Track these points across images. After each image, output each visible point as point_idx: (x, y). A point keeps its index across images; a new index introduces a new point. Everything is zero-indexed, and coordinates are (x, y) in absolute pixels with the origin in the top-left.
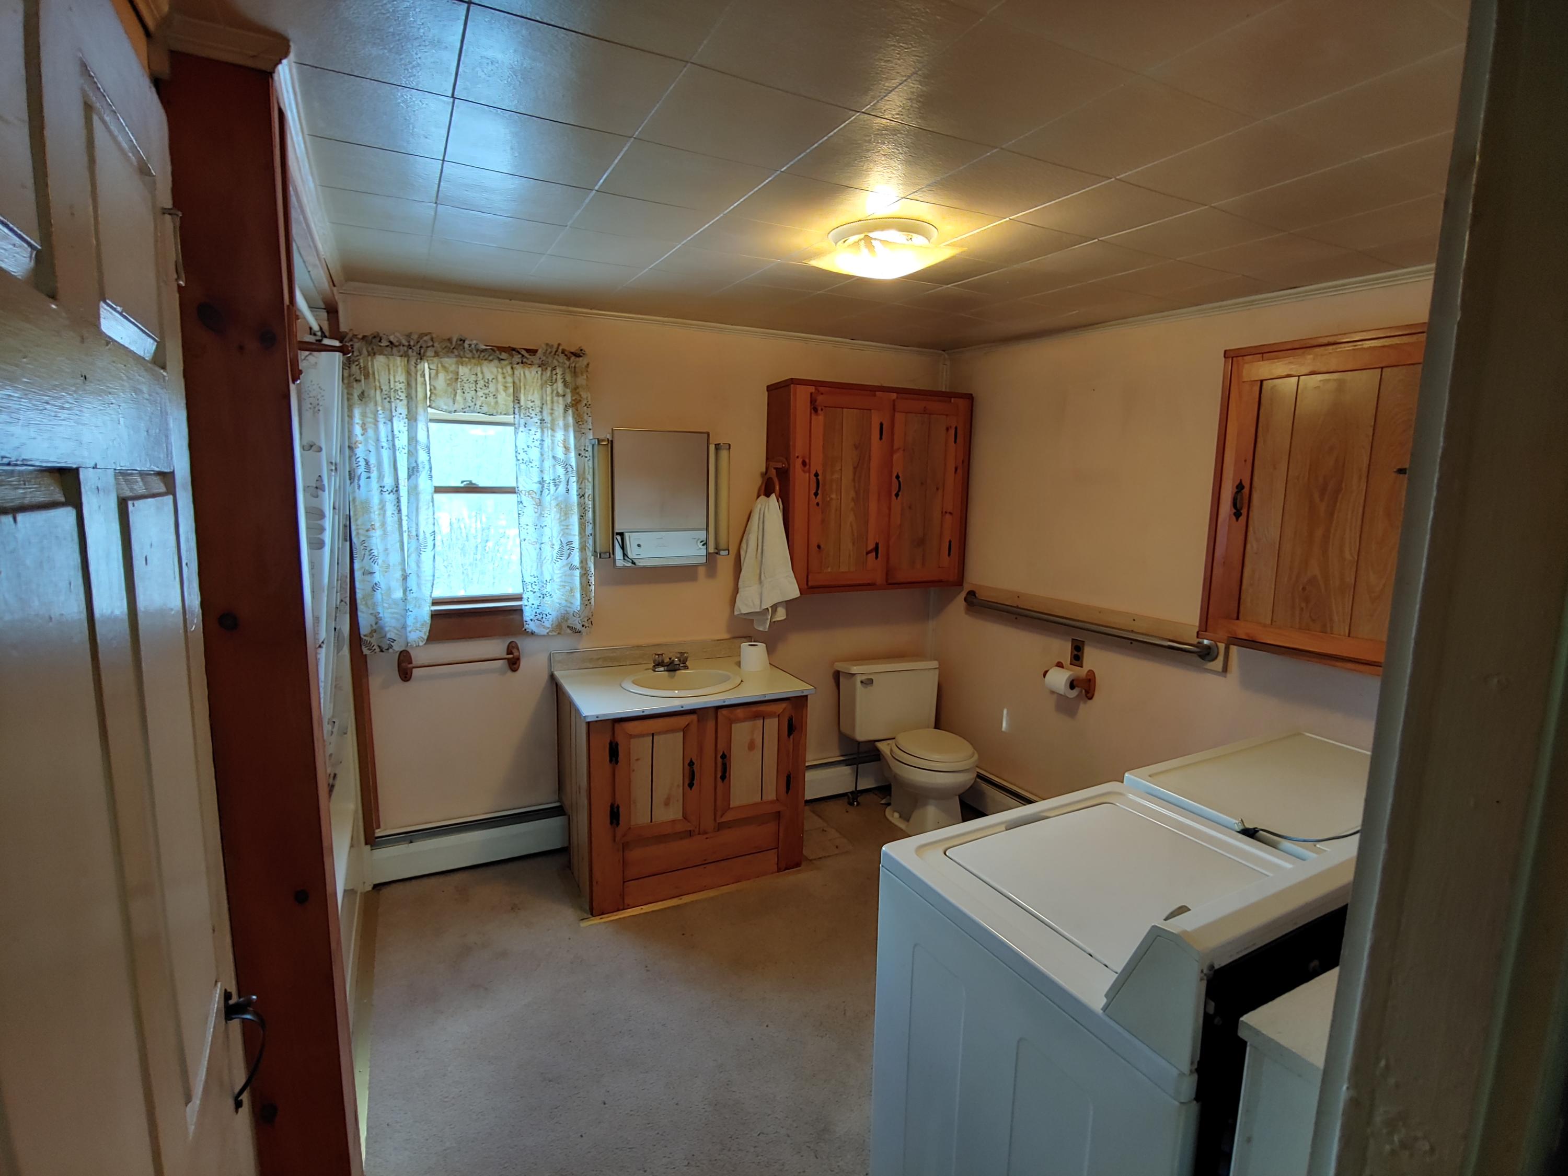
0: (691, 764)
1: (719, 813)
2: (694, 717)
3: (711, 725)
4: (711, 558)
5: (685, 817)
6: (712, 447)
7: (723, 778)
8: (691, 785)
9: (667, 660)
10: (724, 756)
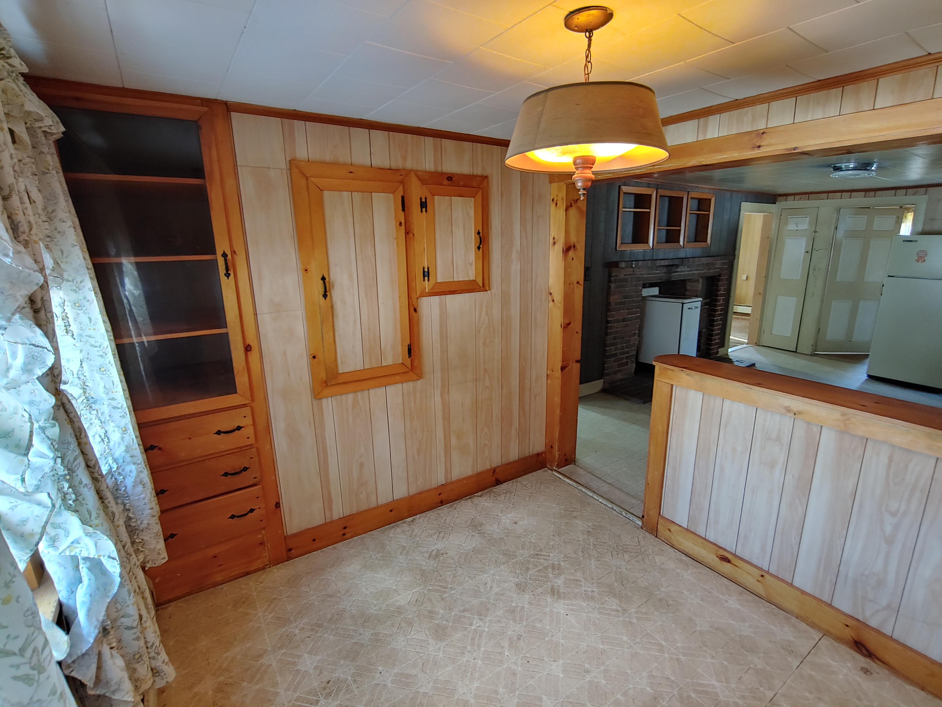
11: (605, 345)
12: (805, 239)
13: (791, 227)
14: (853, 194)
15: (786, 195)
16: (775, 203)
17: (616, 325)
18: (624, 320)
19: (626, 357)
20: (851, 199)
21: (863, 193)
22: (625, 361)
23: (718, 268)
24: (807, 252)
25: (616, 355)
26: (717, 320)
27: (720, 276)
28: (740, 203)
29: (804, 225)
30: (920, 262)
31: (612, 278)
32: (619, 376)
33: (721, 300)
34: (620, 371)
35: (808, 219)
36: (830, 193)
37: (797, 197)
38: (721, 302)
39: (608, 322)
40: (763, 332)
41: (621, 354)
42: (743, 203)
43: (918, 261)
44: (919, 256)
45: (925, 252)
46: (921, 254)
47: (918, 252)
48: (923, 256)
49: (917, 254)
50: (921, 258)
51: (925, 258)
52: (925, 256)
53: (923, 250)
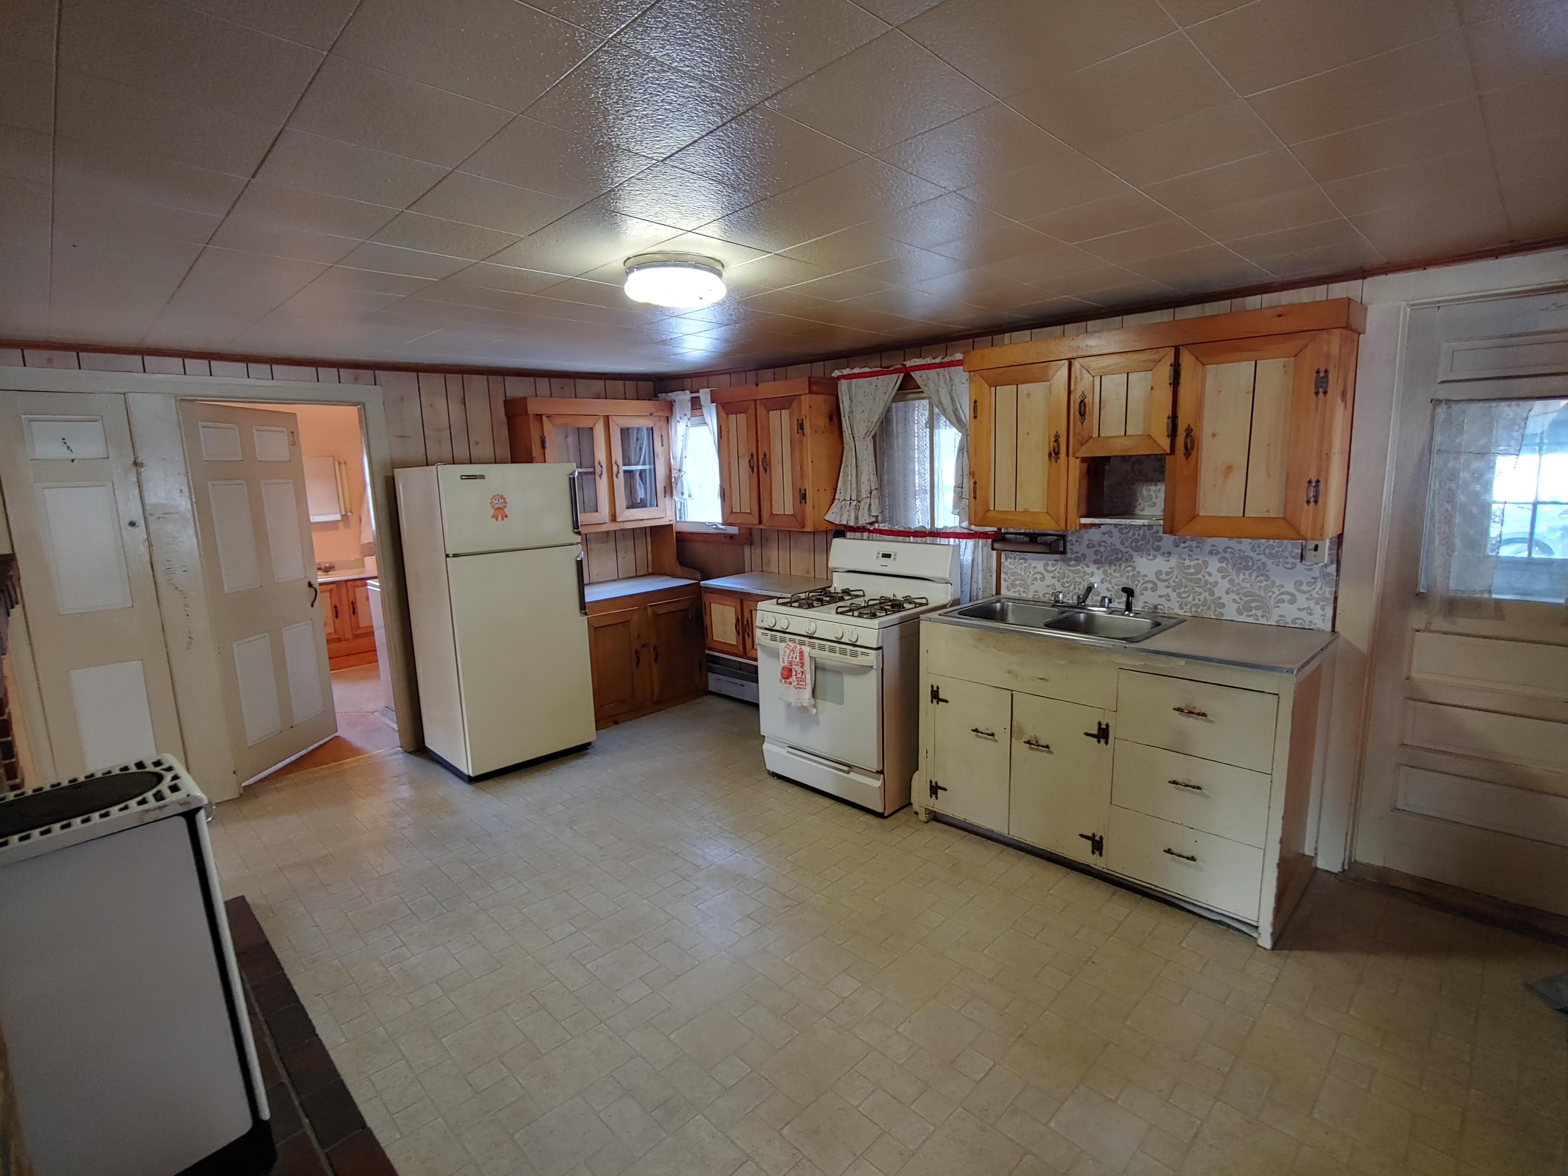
0: (336, 607)
1: (354, 630)
2: (334, 585)
3: (344, 590)
4: (345, 517)
5: (335, 632)
6: (337, 464)
7: (354, 613)
8: (337, 617)
9: (323, 567)
10: (353, 603)
13: (49, 450)
24: (131, 524)
30: (500, 518)
35: (98, 424)
43: (495, 517)
44: (496, 507)
45: (502, 497)
46: (497, 502)
47: (492, 499)
48: (501, 506)
49: (491, 503)
50: (500, 512)
51: (506, 510)
52: (506, 507)
53: (498, 495)
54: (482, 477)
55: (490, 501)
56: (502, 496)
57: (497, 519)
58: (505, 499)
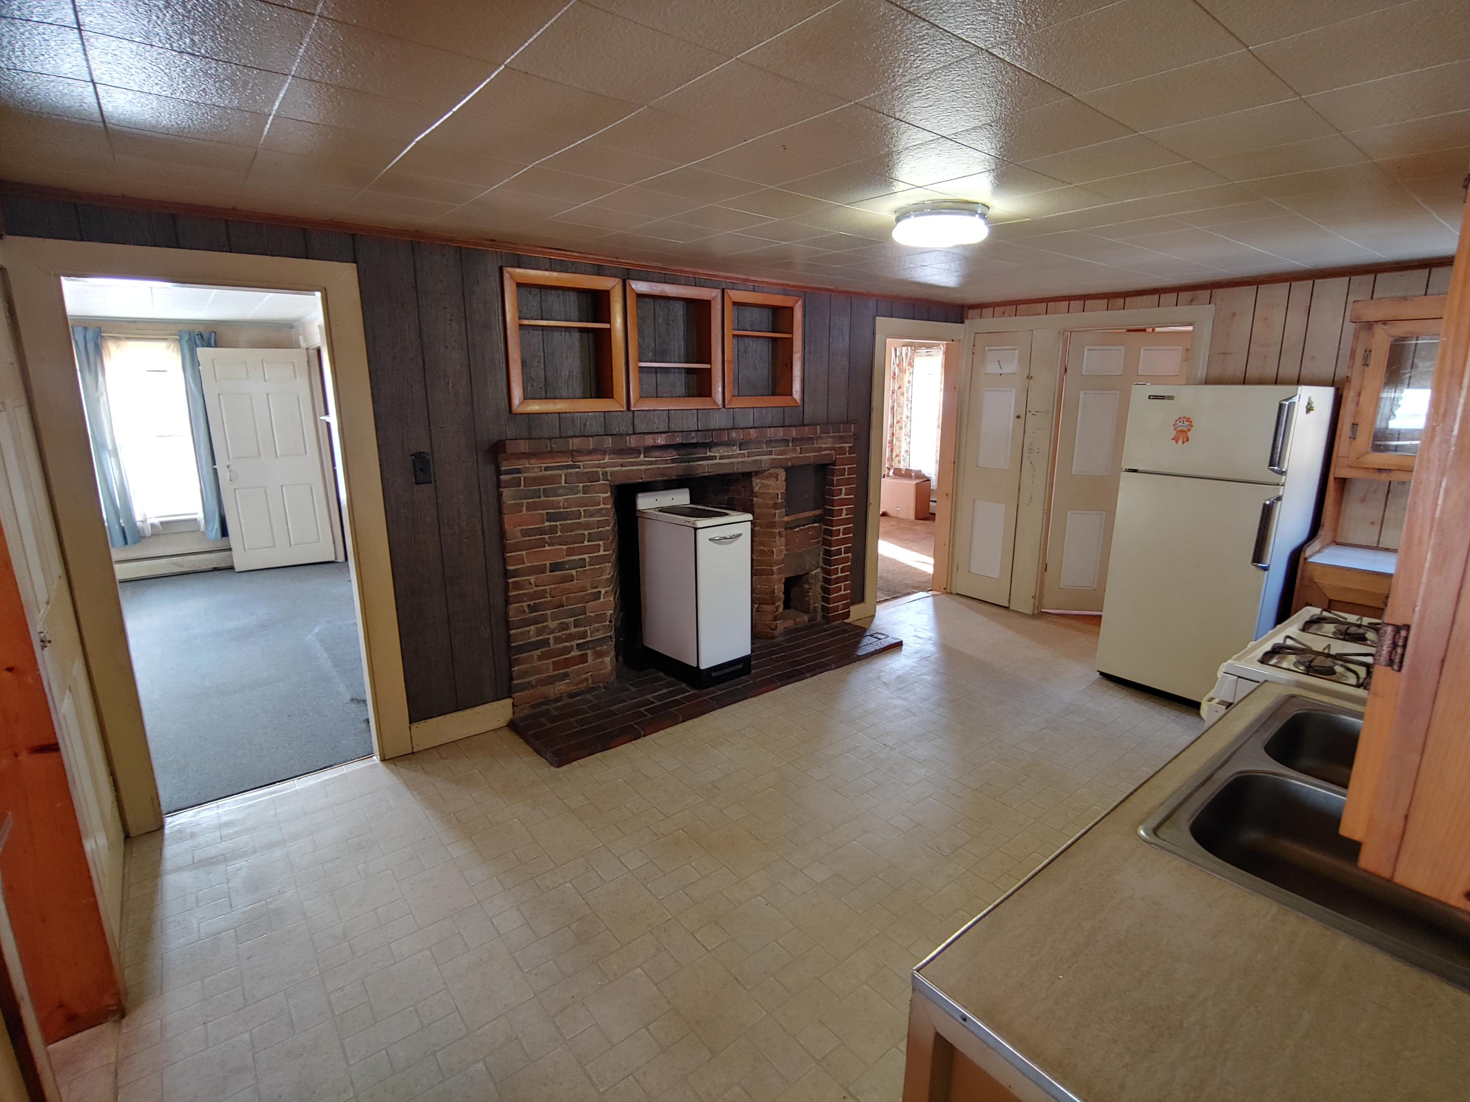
11: (508, 626)
12: (1014, 391)
13: (992, 368)
14: (1089, 303)
15: (980, 306)
16: (962, 322)
17: (532, 579)
18: (555, 567)
19: (578, 644)
20: (1085, 313)
21: (1104, 302)
22: (575, 653)
23: (826, 449)
24: (1018, 417)
25: (546, 642)
26: (839, 552)
27: (834, 464)
28: (874, 317)
29: (1012, 366)
30: (1180, 441)
31: (503, 477)
32: (561, 687)
33: (844, 512)
34: (566, 675)
35: (1017, 351)
36: (1051, 301)
37: (999, 310)
38: (844, 516)
39: (506, 574)
40: (955, 569)
41: (557, 640)
42: (877, 318)
43: (1176, 439)
44: (1179, 429)
45: (1188, 420)
46: (1181, 424)
47: (1176, 421)
48: (1185, 429)
49: (1174, 425)
50: (1182, 434)
51: (1189, 434)
52: (1189, 430)
53: (1184, 417)
54: (1171, 398)
55: (1174, 422)
56: (1189, 418)
57: (1177, 442)
58: (1191, 422)
